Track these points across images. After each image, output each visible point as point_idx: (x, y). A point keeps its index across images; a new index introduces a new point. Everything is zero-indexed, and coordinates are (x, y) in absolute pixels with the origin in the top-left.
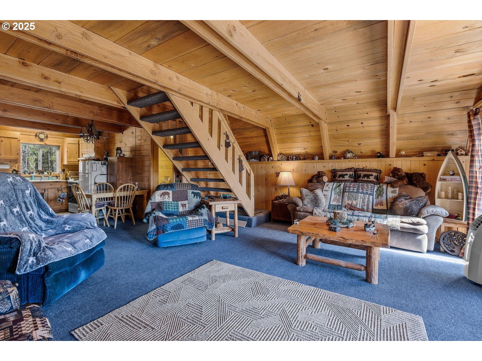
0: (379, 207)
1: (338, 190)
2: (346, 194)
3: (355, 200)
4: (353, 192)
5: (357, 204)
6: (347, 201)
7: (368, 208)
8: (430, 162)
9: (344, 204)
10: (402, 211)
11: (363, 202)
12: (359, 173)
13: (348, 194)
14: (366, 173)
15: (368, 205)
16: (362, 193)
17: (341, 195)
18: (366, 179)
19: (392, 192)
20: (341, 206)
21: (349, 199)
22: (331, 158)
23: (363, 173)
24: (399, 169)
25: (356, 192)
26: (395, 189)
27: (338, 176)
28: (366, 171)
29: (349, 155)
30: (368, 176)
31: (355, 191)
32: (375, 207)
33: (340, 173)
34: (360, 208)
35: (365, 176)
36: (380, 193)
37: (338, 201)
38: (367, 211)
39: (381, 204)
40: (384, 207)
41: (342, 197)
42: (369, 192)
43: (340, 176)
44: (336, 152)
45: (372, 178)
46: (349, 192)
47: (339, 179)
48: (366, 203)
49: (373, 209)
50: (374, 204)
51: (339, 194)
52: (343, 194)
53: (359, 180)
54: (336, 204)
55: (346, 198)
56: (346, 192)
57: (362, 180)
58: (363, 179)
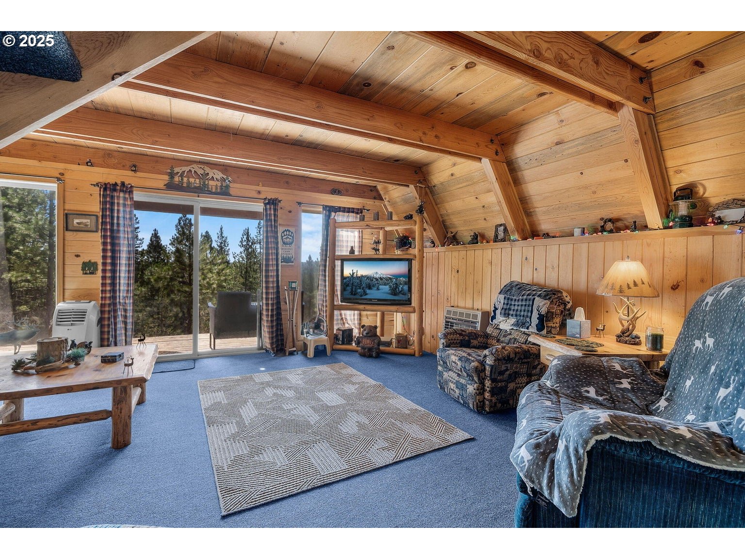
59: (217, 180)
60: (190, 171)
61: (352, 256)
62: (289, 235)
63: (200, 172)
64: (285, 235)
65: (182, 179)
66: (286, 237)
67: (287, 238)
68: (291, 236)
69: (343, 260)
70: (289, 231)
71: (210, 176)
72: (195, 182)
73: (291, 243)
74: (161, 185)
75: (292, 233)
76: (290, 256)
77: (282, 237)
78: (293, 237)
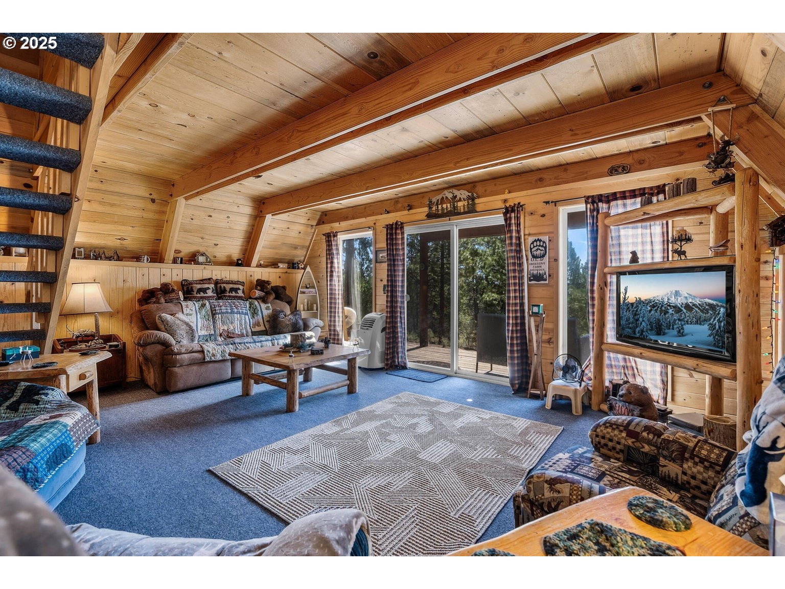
0: (257, 329)
1: (203, 312)
2: (218, 316)
3: (232, 323)
4: (227, 313)
5: (234, 329)
6: (221, 327)
7: (247, 332)
8: (284, 274)
9: (218, 332)
10: (290, 328)
11: (241, 325)
12: (223, 285)
13: (222, 316)
14: (231, 286)
15: (246, 328)
16: (238, 313)
17: (211, 318)
18: (234, 294)
19: (266, 309)
20: (215, 334)
21: (223, 323)
22: (174, 261)
23: (228, 287)
24: (268, 281)
25: (231, 313)
26: (267, 305)
27: (195, 291)
28: (231, 284)
29: (201, 259)
30: (236, 290)
31: (229, 311)
32: (253, 330)
33: (199, 286)
34: (239, 333)
35: (232, 290)
36: (254, 313)
37: (208, 328)
38: (247, 336)
39: (258, 324)
40: (262, 328)
41: (214, 322)
42: (244, 311)
43: (200, 290)
44: (179, 252)
45: (240, 293)
46: (222, 313)
47: (198, 295)
48: (244, 326)
49: (252, 332)
50: (251, 326)
51: (207, 317)
52: (213, 317)
53: (224, 296)
54: (206, 334)
55: (219, 323)
56: (216, 313)
57: (229, 296)
58: (231, 294)
59: (464, 200)
60: (443, 198)
61: (634, 267)
62: (540, 246)
63: (450, 196)
64: (534, 247)
65: (438, 207)
66: (536, 248)
67: (537, 250)
68: (542, 246)
69: (620, 273)
70: (540, 241)
71: (458, 198)
72: (447, 206)
73: (543, 256)
74: (423, 216)
75: (544, 242)
76: (541, 272)
77: (531, 249)
78: (545, 248)
